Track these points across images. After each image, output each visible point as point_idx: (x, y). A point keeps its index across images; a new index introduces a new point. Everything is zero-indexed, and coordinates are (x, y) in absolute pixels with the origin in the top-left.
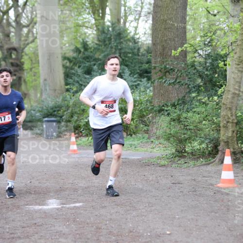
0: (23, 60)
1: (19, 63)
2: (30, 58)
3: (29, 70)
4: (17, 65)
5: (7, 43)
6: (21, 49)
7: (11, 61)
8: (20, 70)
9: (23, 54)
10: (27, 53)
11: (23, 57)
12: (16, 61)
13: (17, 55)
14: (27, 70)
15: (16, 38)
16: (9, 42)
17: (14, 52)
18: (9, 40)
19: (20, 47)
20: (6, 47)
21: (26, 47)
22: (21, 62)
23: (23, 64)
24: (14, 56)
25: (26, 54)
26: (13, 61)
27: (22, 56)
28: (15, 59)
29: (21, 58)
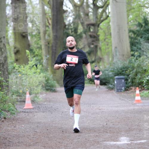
1: (95, 35)
2: (104, 31)
3: (103, 41)
4: (94, 37)
5: (86, 21)
6: (97, 25)
7: (89, 33)
8: (97, 40)
12: (93, 34)
13: (94, 29)
14: (102, 40)
15: (93, 17)
16: (88, 20)
17: (92, 27)
18: (89, 18)
20: (86, 23)
21: (101, 23)
22: (97, 34)
23: (99, 36)
24: (92, 30)
25: (101, 29)
26: (91, 34)
27: (98, 30)
28: (92, 32)
29: (98, 32)
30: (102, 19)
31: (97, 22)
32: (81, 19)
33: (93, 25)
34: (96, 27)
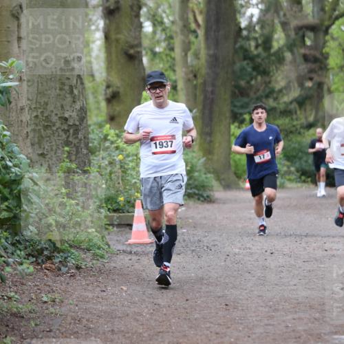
0: (326, 50)
1: (318, 55)
2: (340, 45)
3: (336, 70)
4: (316, 60)
5: (295, 17)
6: (324, 28)
7: (303, 51)
8: (321, 68)
9: (328, 38)
10: (335, 36)
11: (328, 44)
12: (312, 52)
13: (315, 40)
14: (333, 68)
15: (313, 7)
16: (300, 14)
17: (310, 34)
18: (301, 10)
19: (322, 24)
20: (294, 23)
21: (333, 23)
22: (322, 54)
23: (326, 57)
24: (308, 43)
25: (333, 38)
26: (307, 52)
27: (325, 42)
28: (310, 48)
29: (323, 47)
30: (337, 13)
31: (322, 21)
32: (282, 13)
33: (313, 28)
34: (321, 35)
